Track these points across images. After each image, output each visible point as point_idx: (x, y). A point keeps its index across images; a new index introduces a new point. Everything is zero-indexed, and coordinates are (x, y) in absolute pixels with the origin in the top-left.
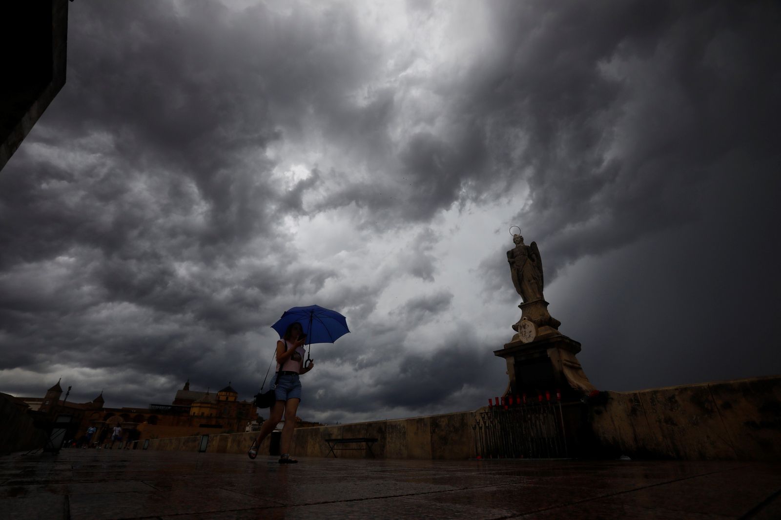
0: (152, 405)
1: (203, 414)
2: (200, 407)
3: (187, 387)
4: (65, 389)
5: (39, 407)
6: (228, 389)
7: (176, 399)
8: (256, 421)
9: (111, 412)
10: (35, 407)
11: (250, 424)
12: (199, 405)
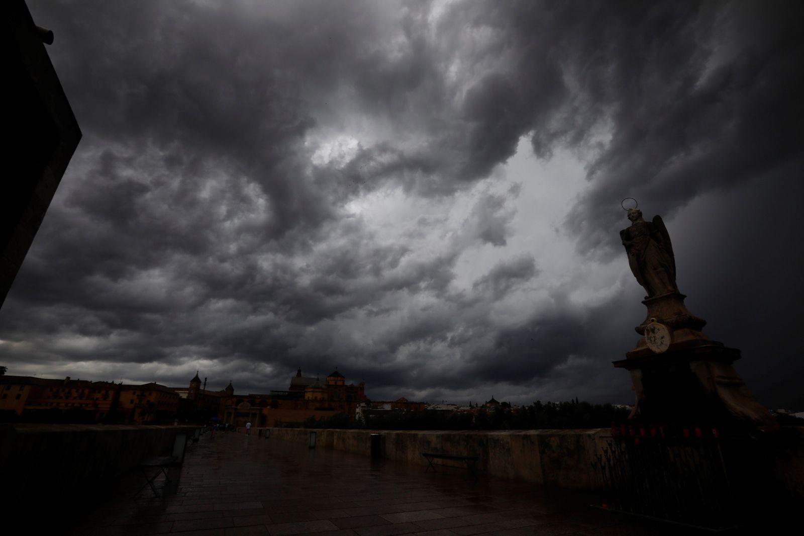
0: (272, 391)
1: (316, 397)
2: (313, 392)
3: (299, 374)
4: (203, 380)
5: (187, 395)
6: (336, 374)
7: (291, 385)
8: (364, 403)
9: (240, 399)
10: (184, 396)
11: (359, 406)
12: (312, 390)
